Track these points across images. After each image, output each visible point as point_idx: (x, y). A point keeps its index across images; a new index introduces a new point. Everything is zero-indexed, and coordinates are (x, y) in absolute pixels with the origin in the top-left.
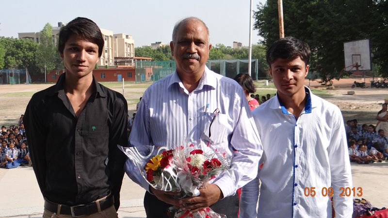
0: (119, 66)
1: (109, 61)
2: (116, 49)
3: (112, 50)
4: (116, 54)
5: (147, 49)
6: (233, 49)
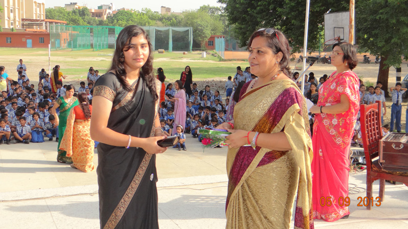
0: (28, 30)
1: (15, 23)
2: (22, 10)
3: (19, 9)
4: (23, 14)
5: (60, 11)
6: (161, 14)
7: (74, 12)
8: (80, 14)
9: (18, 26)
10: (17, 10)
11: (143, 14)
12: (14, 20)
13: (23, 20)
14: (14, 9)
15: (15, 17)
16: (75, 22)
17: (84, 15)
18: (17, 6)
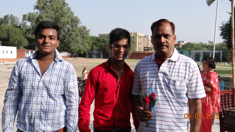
0: (146, 52)
1: (141, 49)
2: (145, 43)
3: (143, 43)
4: (144, 45)
6: (208, 45)
9: (142, 50)
10: (142, 44)
11: (199, 45)
12: (141, 48)
13: (144, 48)
14: (141, 43)
15: (141, 46)
18: (142, 42)
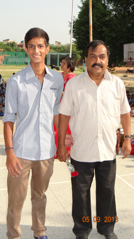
5: (0, 44)
6: (55, 46)
7: (8, 44)
8: (11, 46)
16: (8, 50)
17: (13, 46)
